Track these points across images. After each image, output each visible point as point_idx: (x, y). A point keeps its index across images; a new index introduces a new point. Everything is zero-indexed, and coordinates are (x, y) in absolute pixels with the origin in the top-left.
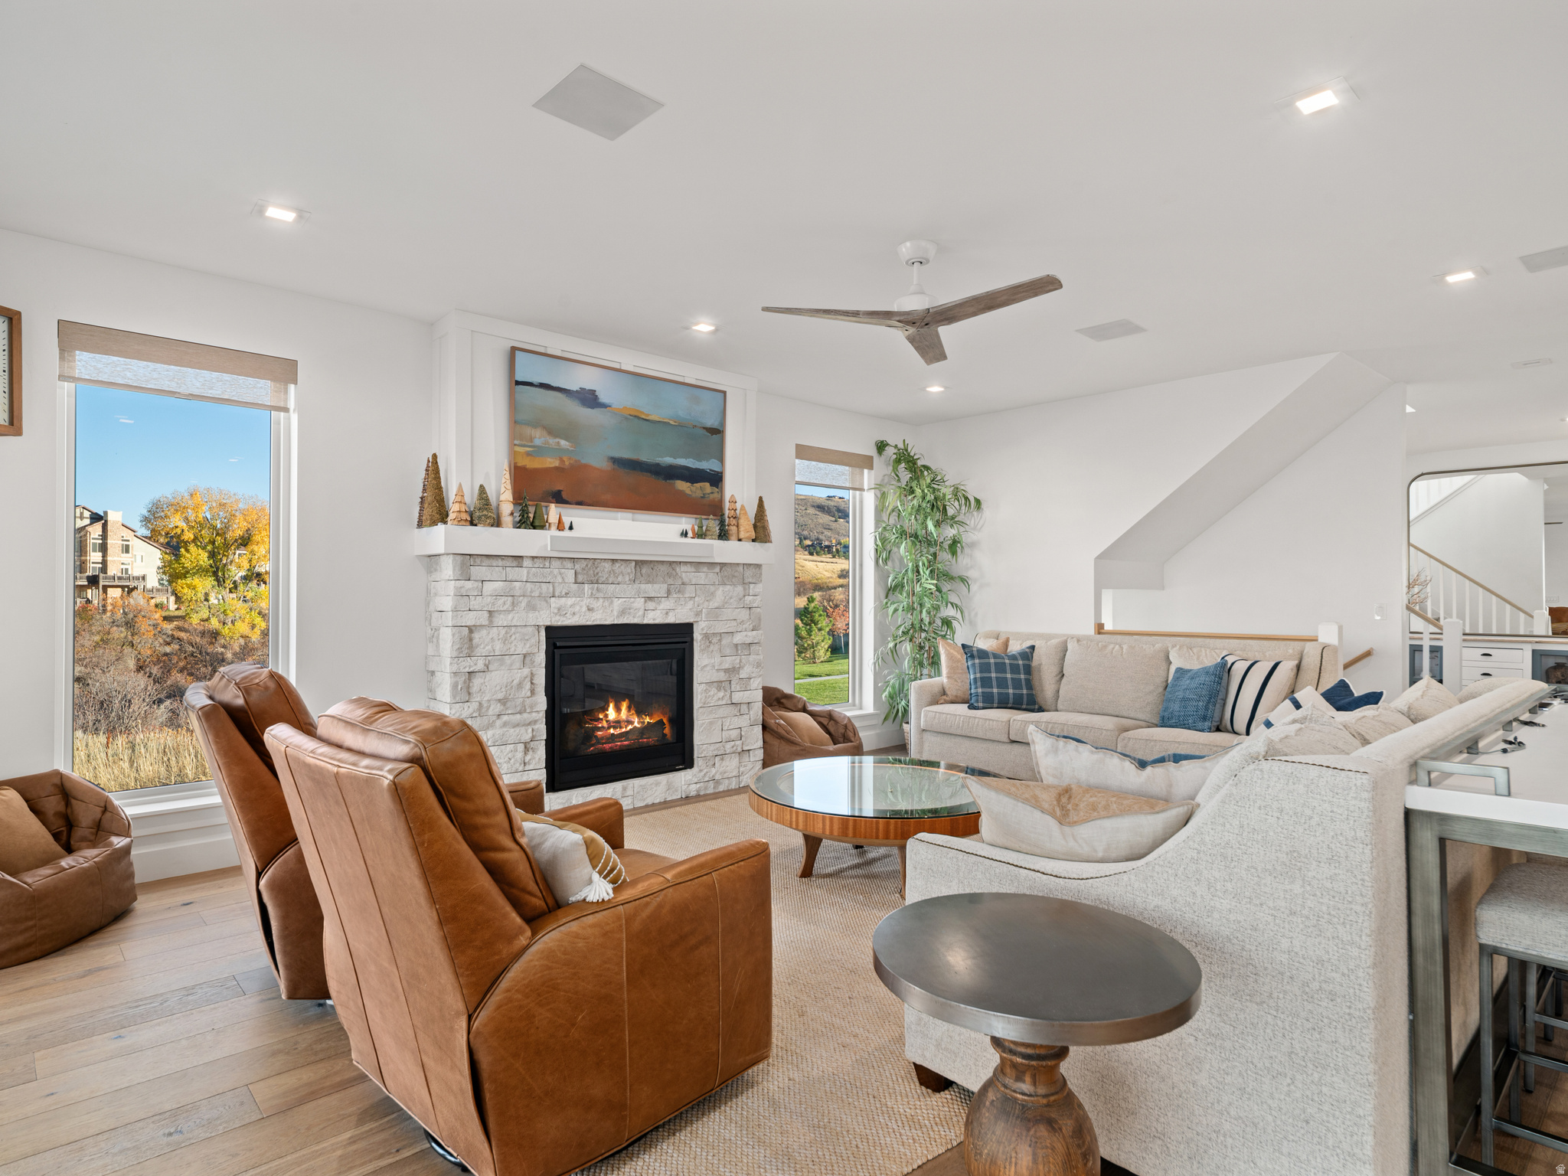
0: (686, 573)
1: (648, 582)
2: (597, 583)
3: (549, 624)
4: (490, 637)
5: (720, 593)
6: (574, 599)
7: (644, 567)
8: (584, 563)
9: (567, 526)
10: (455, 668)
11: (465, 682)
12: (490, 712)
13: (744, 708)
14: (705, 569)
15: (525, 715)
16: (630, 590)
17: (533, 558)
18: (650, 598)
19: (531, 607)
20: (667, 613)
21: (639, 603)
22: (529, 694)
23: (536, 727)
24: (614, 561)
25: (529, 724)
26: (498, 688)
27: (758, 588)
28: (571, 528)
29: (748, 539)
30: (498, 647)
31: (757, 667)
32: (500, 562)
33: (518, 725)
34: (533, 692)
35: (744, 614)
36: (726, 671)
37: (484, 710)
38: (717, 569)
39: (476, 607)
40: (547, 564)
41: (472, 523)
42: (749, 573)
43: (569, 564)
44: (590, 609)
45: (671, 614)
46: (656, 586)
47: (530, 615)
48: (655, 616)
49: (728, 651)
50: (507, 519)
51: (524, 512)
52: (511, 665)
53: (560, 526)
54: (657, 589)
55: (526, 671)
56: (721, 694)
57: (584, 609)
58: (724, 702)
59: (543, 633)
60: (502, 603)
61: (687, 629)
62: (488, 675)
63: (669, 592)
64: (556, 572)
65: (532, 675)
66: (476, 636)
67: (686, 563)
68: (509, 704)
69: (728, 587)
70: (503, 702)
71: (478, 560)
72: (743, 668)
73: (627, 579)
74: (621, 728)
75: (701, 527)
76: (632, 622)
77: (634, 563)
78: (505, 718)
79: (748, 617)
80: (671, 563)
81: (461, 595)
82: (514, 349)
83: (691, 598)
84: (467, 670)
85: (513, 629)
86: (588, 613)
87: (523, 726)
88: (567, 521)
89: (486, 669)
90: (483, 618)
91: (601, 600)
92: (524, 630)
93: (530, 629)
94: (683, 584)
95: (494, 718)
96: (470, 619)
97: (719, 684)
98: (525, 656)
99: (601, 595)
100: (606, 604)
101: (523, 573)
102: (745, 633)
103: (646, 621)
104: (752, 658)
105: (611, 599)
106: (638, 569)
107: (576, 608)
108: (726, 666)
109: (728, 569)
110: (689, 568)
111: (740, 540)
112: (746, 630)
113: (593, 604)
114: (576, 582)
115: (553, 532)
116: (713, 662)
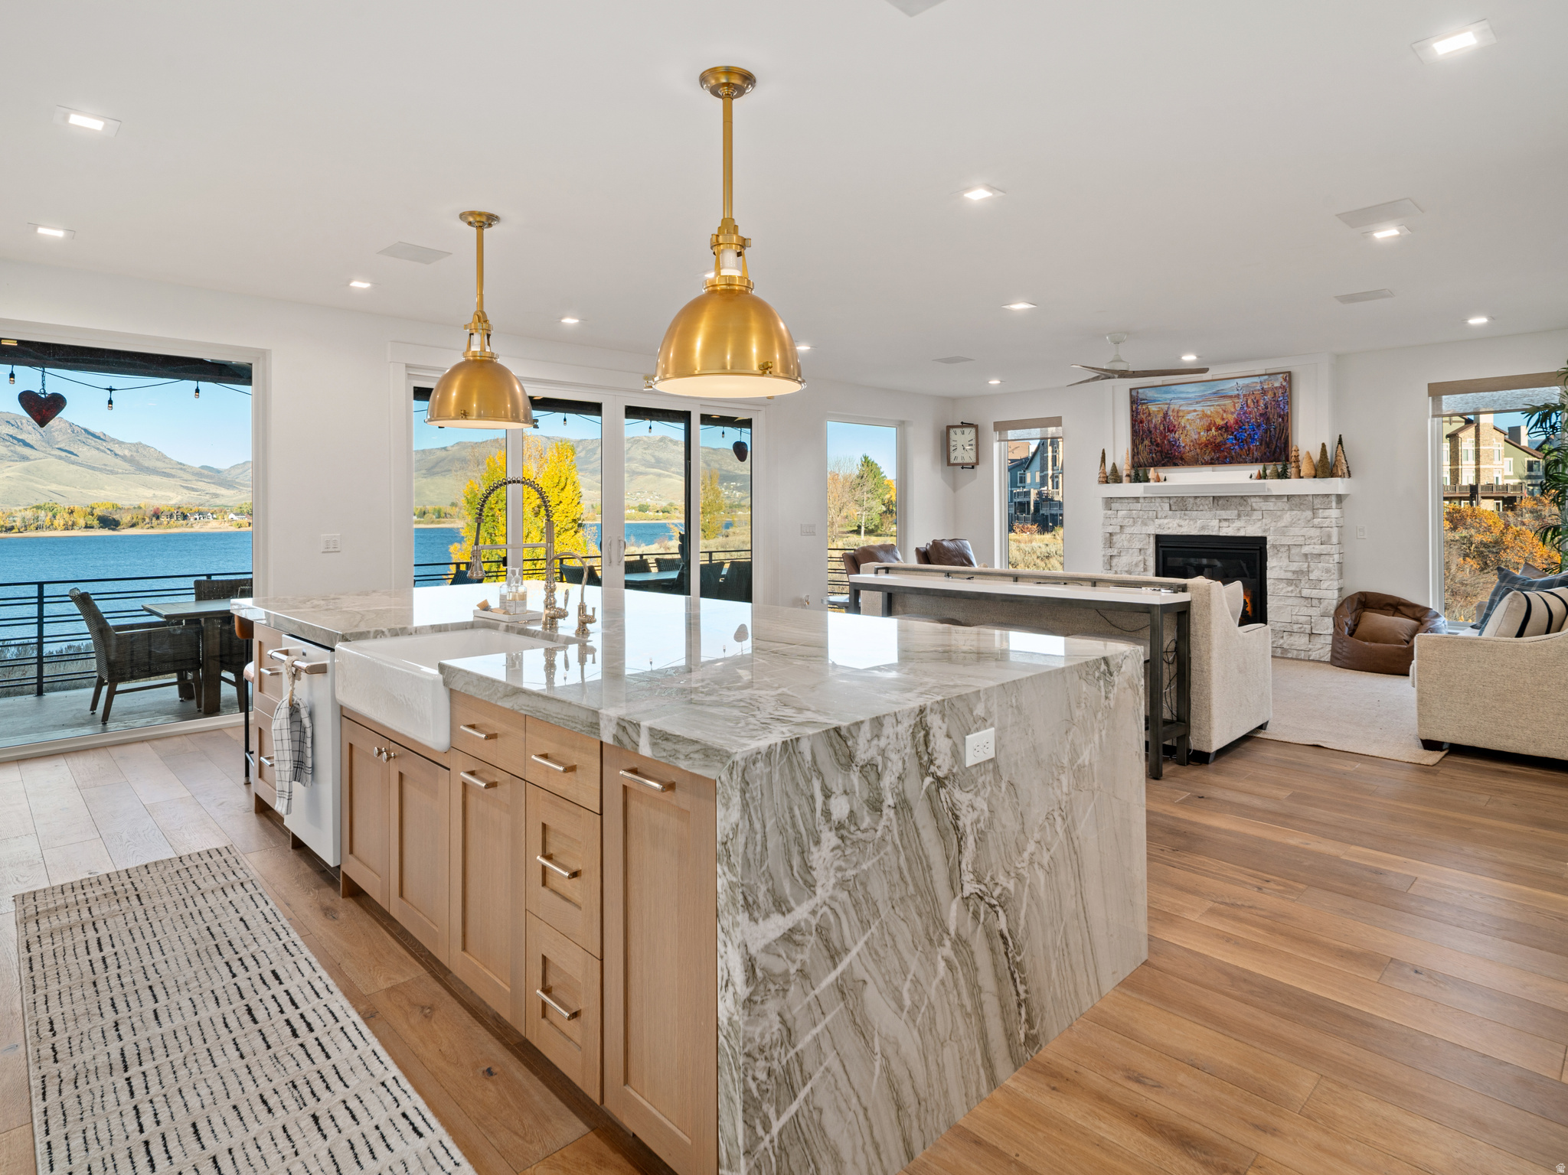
1: (1224, 509)
2: (1186, 510)
3: (1156, 533)
4: (1122, 539)
5: (1288, 517)
6: (1170, 520)
7: (1219, 501)
8: (1175, 500)
9: (1162, 479)
10: (1103, 553)
11: (1108, 560)
13: (1315, 602)
14: (1273, 500)
16: (1209, 514)
17: (1144, 498)
18: (1225, 520)
19: (1145, 524)
20: (1239, 530)
21: (1215, 523)
24: (1196, 497)
28: (1165, 480)
29: (1309, 476)
30: (1126, 543)
31: (1327, 572)
32: (1126, 501)
35: (1314, 532)
36: (1294, 572)
38: (1285, 499)
39: (1114, 524)
40: (1153, 501)
41: (1107, 482)
42: (1317, 501)
43: (1166, 500)
44: (1180, 526)
45: (1242, 530)
46: (1229, 512)
47: (1145, 528)
48: (1228, 531)
49: (1297, 559)
50: (1127, 478)
51: (1137, 475)
52: (1133, 554)
53: (1158, 480)
54: (1231, 514)
55: (1141, 558)
56: (1290, 589)
57: (1175, 525)
58: (1293, 595)
59: (1152, 540)
60: (1125, 522)
61: (1263, 540)
62: (1122, 558)
63: (1239, 516)
64: (1158, 505)
65: (1145, 562)
66: (1114, 538)
67: (1255, 496)
69: (1295, 512)
71: (1114, 500)
72: (1312, 572)
73: (1206, 507)
75: (1265, 471)
76: (1211, 534)
77: (1212, 498)
79: (1317, 534)
80: (1242, 497)
81: (1107, 517)
83: (1259, 520)
84: (1110, 556)
85: (1135, 535)
86: (1178, 528)
88: (1162, 475)
89: (1119, 555)
90: (1117, 529)
91: (1189, 521)
92: (1142, 536)
93: (1146, 536)
94: (1253, 510)
96: (1110, 529)
97: (1289, 582)
98: (1140, 550)
99: (1186, 517)
100: (1192, 522)
101: (1139, 506)
102: (1312, 546)
103: (1221, 534)
104: (1320, 565)
105: (1195, 520)
106: (1216, 501)
107: (1170, 525)
108: (1294, 569)
109: (1297, 500)
110: (1257, 499)
111: (1302, 477)
112: (1315, 544)
113: (1182, 523)
114: (1170, 510)
115: (1152, 483)
116: (1281, 564)
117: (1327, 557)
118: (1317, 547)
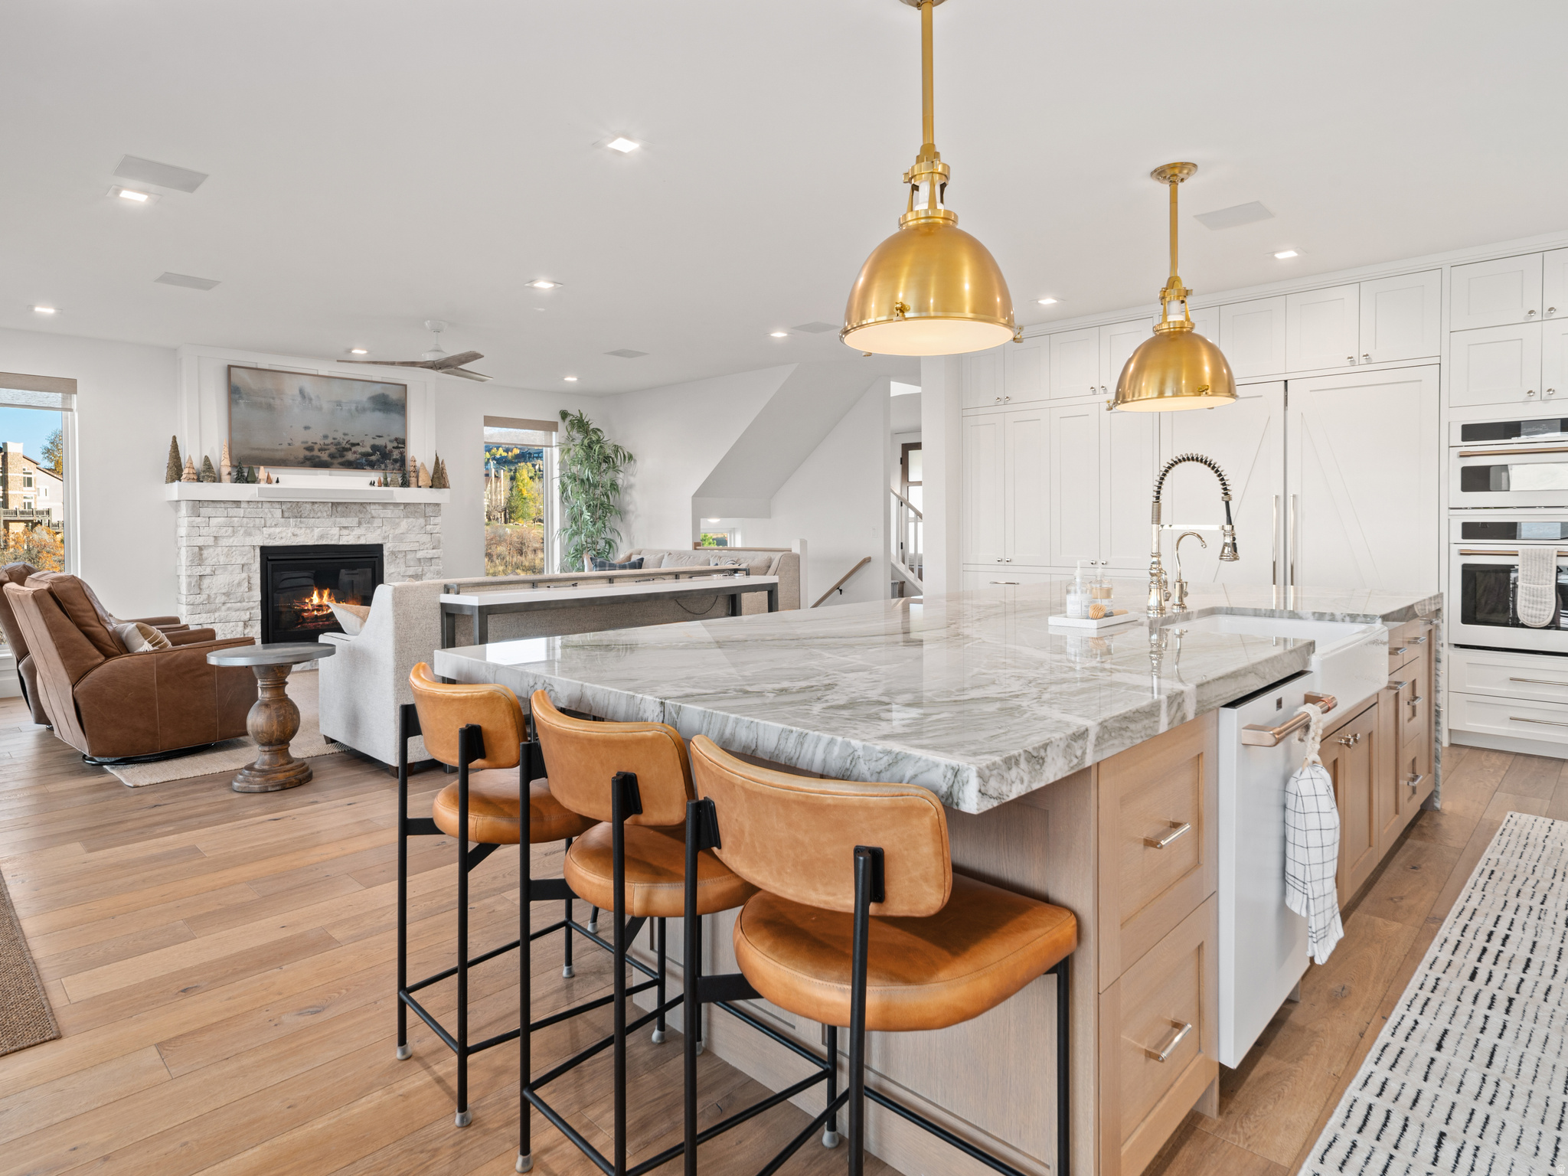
0: (374, 510)
1: (344, 517)
2: (301, 517)
3: (262, 544)
4: (216, 553)
5: (404, 524)
6: (281, 528)
7: (339, 507)
8: (289, 505)
9: (275, 480)
10: (189, 573)
11: (196, 581)
12: (217, 601)
14: (391, 507)
15: (244, 604)
16: (329, 522)
17: (248, 502)
18: (345, 528)
19: (248, 534)
20: (359, 537)
21: (335, 531)
22: (247, 590)
23: (252, 612)
24: (313, 503)
25: (248, 609)
26: (222, 586)
27: (438, 520)
28: (278, 482)
29: (426, 486)
30: (222, 560)
31: (437, 574)
32: (223, 505)
33: (238, 610)
34: (250, 589)
35: (426, 538)
36: (409, 576)
37: (212, 600)
38: (402, 507)
39: (205, 534)
40: (260, 506)
41: (198, 480)
42: (429, 510)
43: (278, 506)
45: (362, 538)
46: (349, 519)
47: (247, 539)
48: (349, 539)
49: (412, 563)
50: (225, 477)
51: (240, 472)
52: (232, 571)
53: (269, 481)
54: (352, 521)
55: (244, 575)
57: (290, 534)
59: (258, 552)
60: (222, 532)
61: (378, 549)
62: (215, 577)
63: (360, 523)
64: (266, 510)
65: (249, 578)
66: (205, 553)
67: (374, 503)
68: (231, 596)
69: (411, 519)
70: (227, 594)
71: (206, 504)
72: (425, 575)
73: (325, 514)
74: (323, 611)
75: (386, 479)
76: (330, 543)
77: (330, 504)
78: (229, 605)
79: (429, 540)
80: (362, 504)
81: (192, 526)
82: (230, 367)
83: (379, 528)
84: (198, 574)
85: (234, 548)
86: (292, 537)
87: (243, 610)
88: (274, 477)
89: (213, 574)
90: (210, 541)
91: (304, 529)
92: (243, 548)
93: (247, 548)
94: (373, 517)
95: (220, 605)
96: (200, 542)
98: (243, 565)
99: (303, 525)
100: (308, 531)
101: (241, 512)
102: (426, 551)
103: (341, 543)
104: (432, 568)
105: (311, 528)
106: (334, 507)
107: (284, 535)
108: (410, 574)
109: (412, 508)
110: (377, 507)
111: (420, 487)
112: (427, 549)
113: (297, 531)
114: (283, 517)
115: (263, 485)
116: (399, 570)
117: (437, 560)
118: (430, 551)
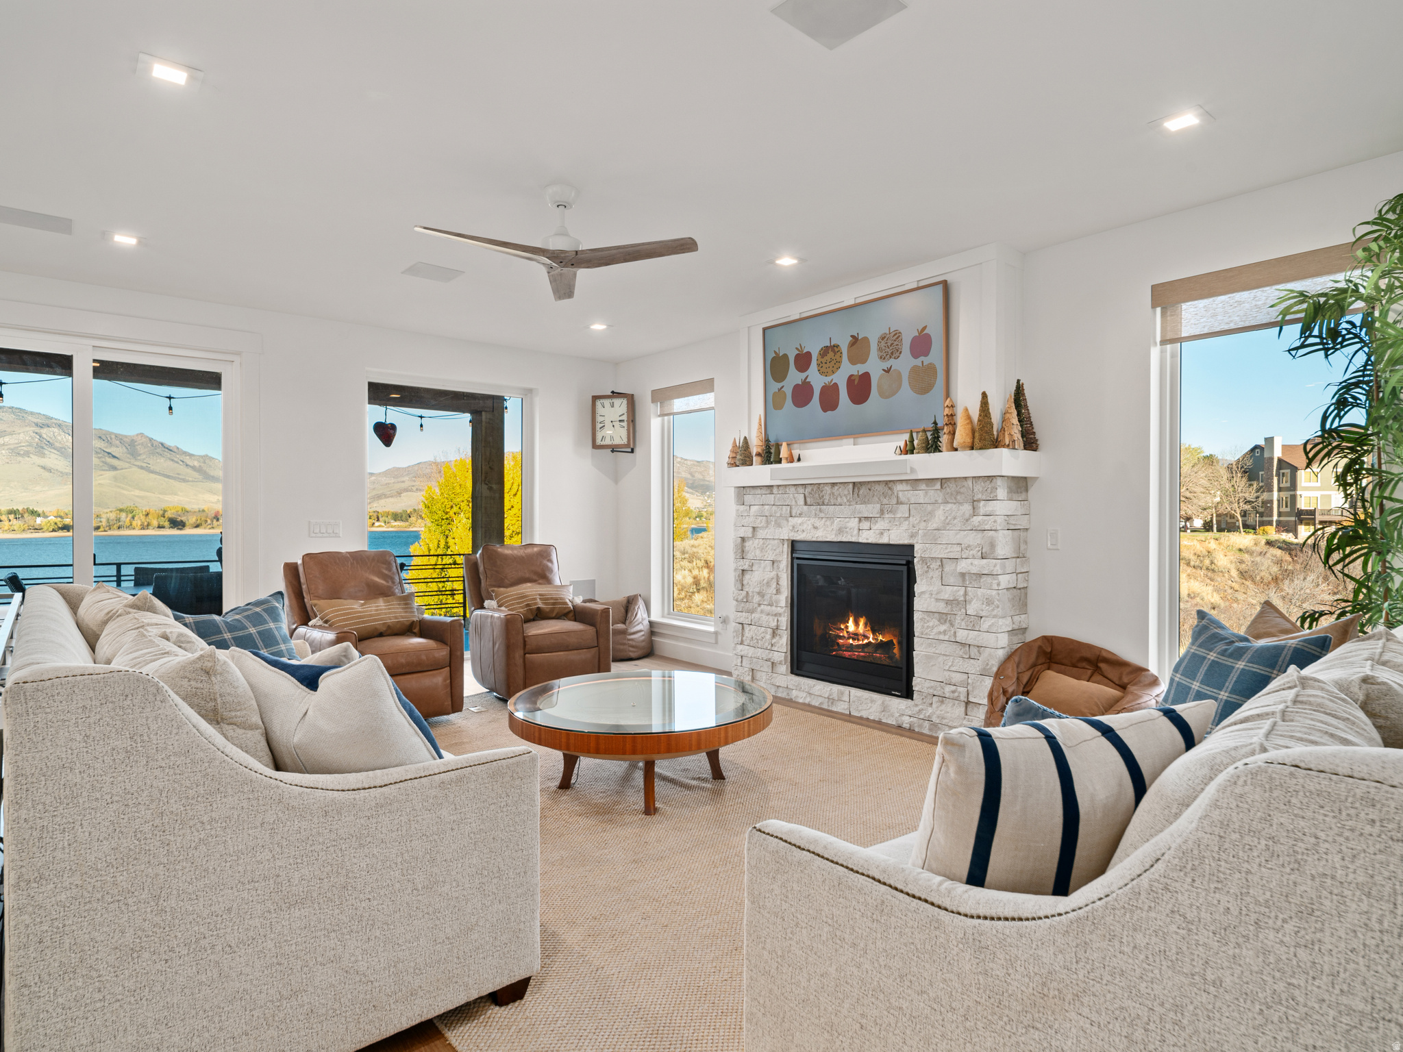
0: (902, 492)
1: (864, 502)
2: (823, 504)
3: (791, 538)
4: (755, 545)
5: (941, 513)
6: (803, 518)
7: (860, 489)
8: (810, 489)
9: (796, 458)
10: (735, 566)
11: (740, 576)
12: (754, 601)
13: (974, 651)
14: (923, 486)
15: (774, 608)
16: (847, 511)
18: (866, 519)
19: (778, 525)
20: (882, 534)
21: (854, 523)
22: (775, 592)
23: (780, 618)
24: (834, 484)
25: (775, 615)
26: (758, 584)
27: (993, 506)
28: (799, 460)
29: (964, 448)
30: (758, 553)
31: (991, 604)
32: (759, 491)
33: (769, 615)
34: (778, 591)
35: (973, 538)
36: (947, 602)
37: (750, 598)
38: (938, 486)
39: (746, 525)
41: (737, 464)
42: (977, 488)
43: (801, 490)
44: (815, 528)
45: (886, 534)
46: (870, 506)
47: (777, 531)
48: (870, 535)
49: (952, 580)
50: (757, 458)
51: (768, 452)
52: (766, 568)
53: (791, 459)
54: (871, 509)
55: (775, 574)
56: (943, 629)
57: (811, 527)
58: (948, 638)
59: (786, 546)
60: (758, 522)
61: (907, 551)
62: (753, 574)
63: (882, 512)
64: (792, 496)
65: (778, 578)
66: (748, 544)
67: (901, 481)
68: (764, 597)
69: (950, 506)
70: (760, 594)
71: (749, 489)
72: (970, 602)
73: (845, 500)
74: (858, 640)
75: (911, 441)
76: (850, 540)
77: (852, 485)
78: (762, 607)
79: (978, 541)
80: (887, 483)
81: (739, 515)
82: (765, 330)
83: (905, 519)
84: (741, 568)
85: (769, 541)
86: (813, 530)
87: (772, 616)
88: (795, 455)
89: (752, 569)
90: (750, 532)
91: (824, 520)
92: (774, 542)
93: (777, 541)
94: (899, 503)
95: (757, 605)
96: (743, 532)
97: (942, 617)
98: (774, 563)
99: (822, 515)
100: (828, 523)
102: (970, 561)
103: (861, 540)
104: (980, 592)
105: (831, 518)
106: (856, 490)
107: (804, 527)
108: (946, 597)
109: (952, 485)
110: (904, 486)
111: (956, 450)
112: (974, 557)
113: (818, 523)
114: (806, 504)
115: (784, 465)
116: (931, 589)
117: (989, 579)
118: (976, 562)
